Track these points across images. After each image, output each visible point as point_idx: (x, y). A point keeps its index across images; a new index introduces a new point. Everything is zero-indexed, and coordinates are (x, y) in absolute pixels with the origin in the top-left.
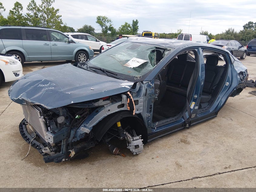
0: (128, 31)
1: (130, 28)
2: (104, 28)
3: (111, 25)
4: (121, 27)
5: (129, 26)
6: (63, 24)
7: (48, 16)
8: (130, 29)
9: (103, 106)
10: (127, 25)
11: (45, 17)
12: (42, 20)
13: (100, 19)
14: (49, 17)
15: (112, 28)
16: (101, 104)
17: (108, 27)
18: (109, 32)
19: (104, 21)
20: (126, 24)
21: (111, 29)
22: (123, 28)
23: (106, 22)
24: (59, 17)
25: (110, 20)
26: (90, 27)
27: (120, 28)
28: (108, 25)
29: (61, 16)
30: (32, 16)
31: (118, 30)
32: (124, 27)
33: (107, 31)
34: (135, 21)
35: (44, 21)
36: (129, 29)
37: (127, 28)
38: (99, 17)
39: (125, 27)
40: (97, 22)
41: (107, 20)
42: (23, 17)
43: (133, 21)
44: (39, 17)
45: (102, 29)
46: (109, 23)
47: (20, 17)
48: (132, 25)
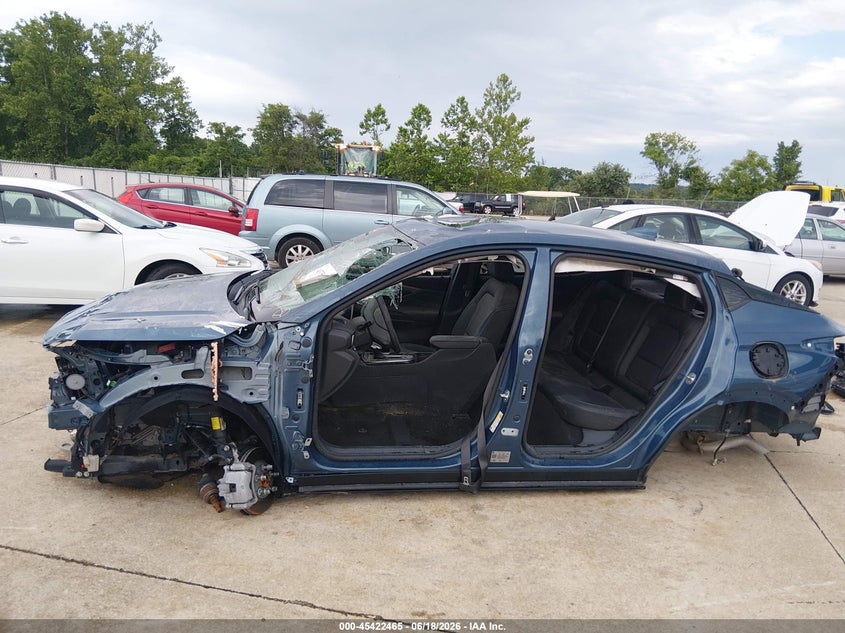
0: (755, 180)
1: (766, 168)
2: (667, 170)
3: (692, 163)
4: (732, 168)
5: (762, 163)
6: (533, 162)
7: (495, 140)
8: (763, 174)
9: (147, 367)
10: (756, 159)
11: (488, 144)
12: (479, 151)
13: (657, 143)
14: (498, 143)
15: (697, 169)
16: (142, 361)
17: (683, 168)
18: (683, 183)
19: (669, 151)
20: (752, 155)
21: (691, 173)
22: (739, 170)
23: (676, 152)
24: (526, 141)
25: (691, 146)
26: (616, 168)
27: (726, 169)
28: (682, 161)
29: (533, 140)
30: (452, 141)
31: (717, 177)
32: (741, 165)
33: (677, 181)
34: (788, 144)
35: (484, 156)
36: (759, 175)
37: (753, 171)
38: (653, 136)
39: (745, 167)
40: (644, 154)
41: (680, 145)
42: (429, 143)
43: (781, 146)
44: (471, 142)
45: (660, 175)
46: (687, 153)
47: (421, 144)
48: (775, 160)
